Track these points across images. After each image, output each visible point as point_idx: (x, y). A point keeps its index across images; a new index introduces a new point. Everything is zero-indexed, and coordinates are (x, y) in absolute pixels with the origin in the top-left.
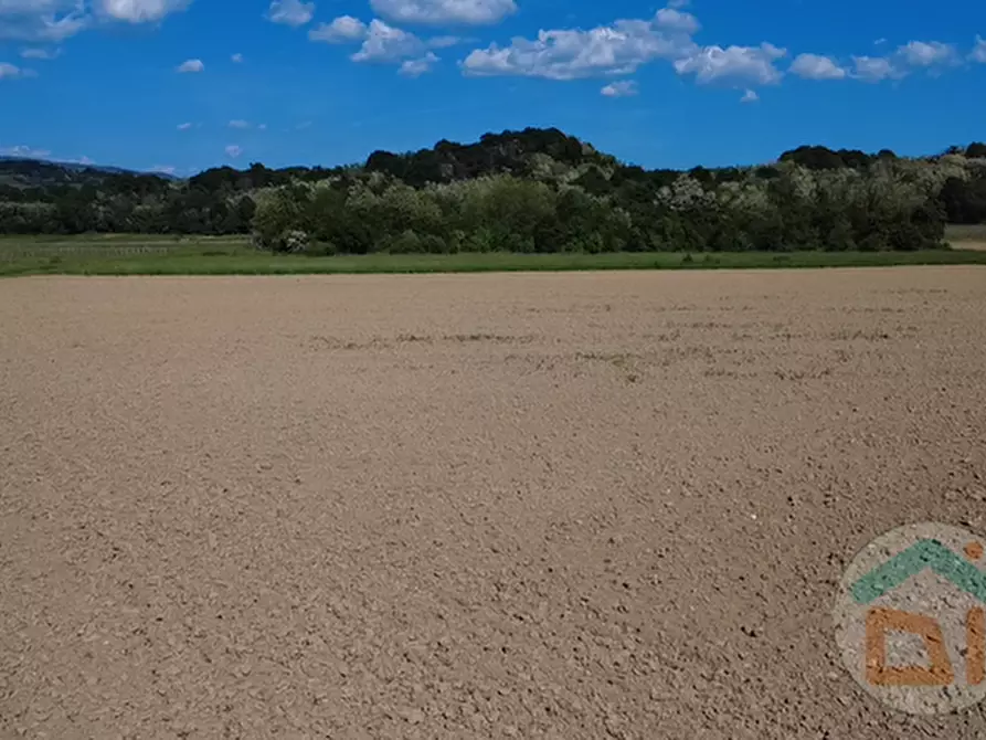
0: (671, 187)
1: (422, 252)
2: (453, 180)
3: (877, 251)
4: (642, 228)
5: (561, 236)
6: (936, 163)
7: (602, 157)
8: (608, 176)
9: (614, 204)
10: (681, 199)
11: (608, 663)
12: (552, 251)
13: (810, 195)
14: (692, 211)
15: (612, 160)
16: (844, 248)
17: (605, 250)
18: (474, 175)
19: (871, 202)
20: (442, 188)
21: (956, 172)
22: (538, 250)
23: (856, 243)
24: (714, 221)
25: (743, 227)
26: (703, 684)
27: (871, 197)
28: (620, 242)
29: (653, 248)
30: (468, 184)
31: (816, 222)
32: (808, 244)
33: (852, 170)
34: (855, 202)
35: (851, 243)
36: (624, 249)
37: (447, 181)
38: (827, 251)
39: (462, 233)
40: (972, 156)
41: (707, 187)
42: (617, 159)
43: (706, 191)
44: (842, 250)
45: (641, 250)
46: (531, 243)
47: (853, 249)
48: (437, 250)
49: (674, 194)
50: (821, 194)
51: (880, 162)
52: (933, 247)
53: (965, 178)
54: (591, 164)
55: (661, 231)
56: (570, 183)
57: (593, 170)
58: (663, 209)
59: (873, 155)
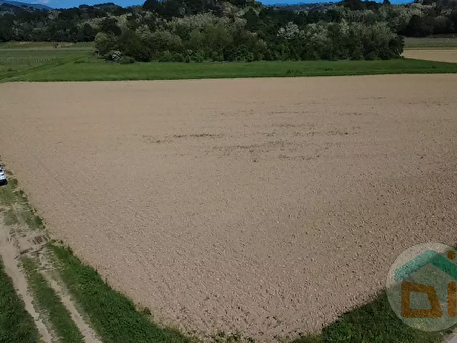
0: (285, 28)
1: (174, 61)
2: (185, 16)
3: (373, 60)
4: (272, 49)
5: (236, 53)
6: (409, 7)
7: (255, 3)
8: (258, 13)
9: (259, 36)
10: (289, 34)
12: (231, 61)
13: (346, 31)
14: (293, 40)
15: (259, 5)
16: (359, 59)
17: (253, 61)
18: (195, 13)
19: (373, 36)
20: (180, 21)
21: (417, 12)
22: (225, 60)
23: (365, 56)
24: (303, 45)
25: (316, 49)
27: (372, 34)
28: (261, 56)
29: (276, 59)
30: (192, 17)
31: (348, 46)
32: (344, 57)
33: (370, 11)
34: (365, 35)
35: (362, 56)
36: (263, 59)
37: (182, 17)
38: (352, 60)
39: (191, 51)
40: (425, 4)
41: (301, 27)
42: (262, 3)
43: (300, 30)
44: (358, 60)
45: (270, 60)
46: (222, 57)
47: (363, 59)
48: (181, 61)
49: (286, 31)
50: (351, 32)
51: (383, 7)
53: (421, 16)
54: (249, 7)
55: (280, 51)
56: (240, 17)
57: (251, 10)
58: (281, 38)
59: (380, 3)
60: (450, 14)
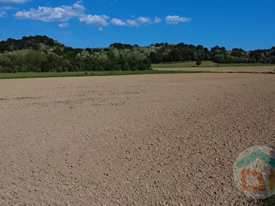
0: (81, 54)
1: (5, 73)
2: (14, 50)
3: (135, 70)
4: (73, 65)
5: (49, 67)
6: (148, 48)
7: (60, 45)
8: (62, 50)
9: (64, 58)
10: (83, 57)
11: (67, 189)
12: (46, 71)
13: (118, 55)
14: (87, 60)
15: (63, 46)
16: (128, 70)
17: (62, 71)
18: (21, 49)
19: (133, 58)
20: (10, 53)
21: (153, 50)
22: (42, 71)
23: (130, 69)
24: (93, 63)
25: (101, 64)
26: (94, 191)
27: (133, 57)
28: (67, 69)
29: (76, 70)
30: (18, 51)
31: (120, 63)
32: (118, 69)
33: (128, 49)
34: (129, 58)
35: (129, 68)
36: (68, 71)
37: (12, 51)
38: (123, 71)
39: (18, 67)
40: (157, 47)
42: (65, 45)
43: (90, 54)
44: (126, 70)
45: (73, 71)
46: (40, 69)
47: (130, 70)
48: (10, 72)
49: (81, 55)
50: (121, 56)
51: (135, 47)
52: (149, 69)
53: (155, 52)
54: (57, 46)
55: (79, 66)
56: (51, 52)
57: (58, 48)
58: (79, 59)
59: (133, 46)
60: (169, 51)
